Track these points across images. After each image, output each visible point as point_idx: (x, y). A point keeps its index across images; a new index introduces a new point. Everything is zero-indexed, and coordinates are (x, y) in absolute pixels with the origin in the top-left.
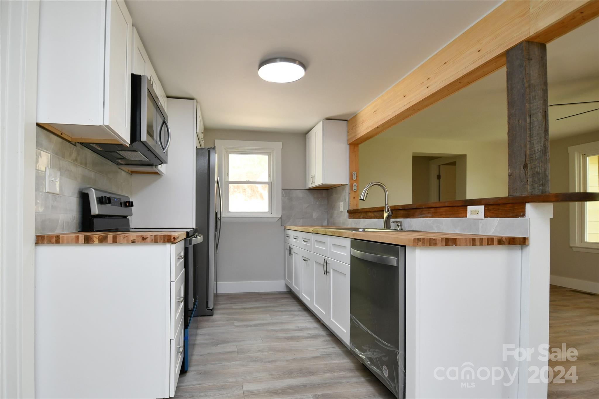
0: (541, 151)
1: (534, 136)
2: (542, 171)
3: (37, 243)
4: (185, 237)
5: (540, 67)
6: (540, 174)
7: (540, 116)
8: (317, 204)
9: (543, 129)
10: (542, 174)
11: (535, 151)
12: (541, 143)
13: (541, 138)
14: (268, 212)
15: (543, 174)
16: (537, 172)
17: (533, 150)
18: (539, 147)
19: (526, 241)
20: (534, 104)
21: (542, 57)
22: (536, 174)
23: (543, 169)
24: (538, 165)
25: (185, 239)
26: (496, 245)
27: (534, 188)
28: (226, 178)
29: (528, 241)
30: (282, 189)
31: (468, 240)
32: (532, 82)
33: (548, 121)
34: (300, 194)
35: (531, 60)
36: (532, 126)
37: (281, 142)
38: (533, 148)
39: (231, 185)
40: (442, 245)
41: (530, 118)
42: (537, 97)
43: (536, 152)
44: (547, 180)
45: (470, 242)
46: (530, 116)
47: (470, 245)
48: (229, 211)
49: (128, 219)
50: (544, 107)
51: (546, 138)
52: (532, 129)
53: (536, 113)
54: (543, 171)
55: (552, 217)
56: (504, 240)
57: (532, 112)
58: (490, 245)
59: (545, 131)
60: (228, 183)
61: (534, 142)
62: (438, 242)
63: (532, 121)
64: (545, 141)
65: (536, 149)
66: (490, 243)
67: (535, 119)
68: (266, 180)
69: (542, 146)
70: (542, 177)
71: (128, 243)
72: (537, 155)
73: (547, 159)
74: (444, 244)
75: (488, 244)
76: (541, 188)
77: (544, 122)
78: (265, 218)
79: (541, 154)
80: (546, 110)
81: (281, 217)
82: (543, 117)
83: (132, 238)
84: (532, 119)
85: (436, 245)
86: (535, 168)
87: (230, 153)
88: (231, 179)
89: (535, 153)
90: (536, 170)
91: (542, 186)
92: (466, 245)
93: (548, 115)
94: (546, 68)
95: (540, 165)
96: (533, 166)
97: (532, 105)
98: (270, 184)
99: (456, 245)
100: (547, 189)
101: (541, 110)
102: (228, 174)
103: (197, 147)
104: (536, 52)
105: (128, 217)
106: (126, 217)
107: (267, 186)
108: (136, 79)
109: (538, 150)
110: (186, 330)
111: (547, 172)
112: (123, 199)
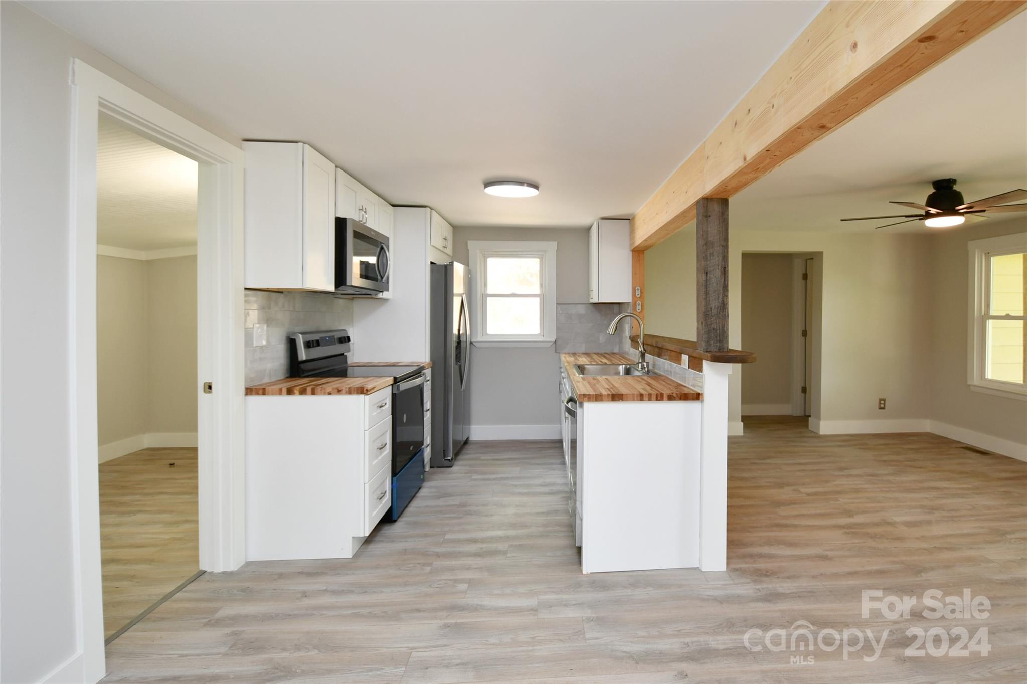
0: (718, 308)
1: (710, 293)
2: (719, 328)
4: (392, 383)
5: (719, 223)
6: (717, 330)
7: (718, 273)
8: (605, 323)
9: (722, 286)
10: (719, 330)
11: (711, 308)
12: (718, 300)
13: (718, 294)
14: (540, 334)
15: (721, 331)
16: (713, 329)
17: (708, 307)
18: (717, 304)
19: (700, 396)
20: (711, 261)
21: (722, 213)
22: (712, 331)
23: (721, 325)
24: (715, 321)
25: (392, 385)
26: (666, 400)
27: (710, 345)
28: (483, 289)
29: (703, 397)
30: (557, 304)
31: (636, 395)
32: (710, 239)
33: (728, 276)
34: (581, 310)
35: (709, 216)
36: (708, 283)
37: (554, 241)
38: (709, 305)
39: (489, 299)
40: (609, 401)
41: (707, 276)
42: (715, 254)
43: (713, 308)
44: (725, 336)
45: (637, 397)
46: (707, 273)
47: (638, 400)
48: (487, 334)
49: (346, 356)
50: (723, 264)
51: (724, 295)
52: (708, 286)
53: (713, 270)
54: (721, 327)
55: (731, 373)
56: (675, 395)
57: (709, 269)
58: (659, 400)
59: (723, 287)
60: (485, 296)
61: (710, 298)
62: (604, 398)
63: (708, 278)
64: (723, 298)
65: (713, 306)
66: (659, 398)
67: (712, 276)
68: (538, 291)
69: (721, 302)
70: (719, 334)
71: (325, 394)
72: (714, 312)
73: (725, 315)
74: (611, 399)
75: (657, 399)
76: (718, 344)
77: (723, 279)
78: (534, 342)
79: (719, 311)
80: (726, 266)
81: (555, 341)
82: (721, 272)
83: (328, 390)
84: (708, 276)
85: (601, 400)
86: (711, 324)
87: (488, 257)
88: (490, 291)
89: (711, 310)
90: (712, 326)
91: (720, 342)
92: (634, 400)
93: (728, 271)
94: (727, 224)
95: (717, 322)
96: (709, 323)
97: (708, 263)
98: (543, 297)
99: (623, 400)
100: (725, 345)
101: (720, 267)
102: (486, 285)
103: (432, 263)
104: (715, 208)
105: (345, 354)
106: (342, 354)
107: (538, 299)
108: (341, 224)
109: (715, 306)
110: (395, 479)
111: (725, 329)
112: (338, 335)
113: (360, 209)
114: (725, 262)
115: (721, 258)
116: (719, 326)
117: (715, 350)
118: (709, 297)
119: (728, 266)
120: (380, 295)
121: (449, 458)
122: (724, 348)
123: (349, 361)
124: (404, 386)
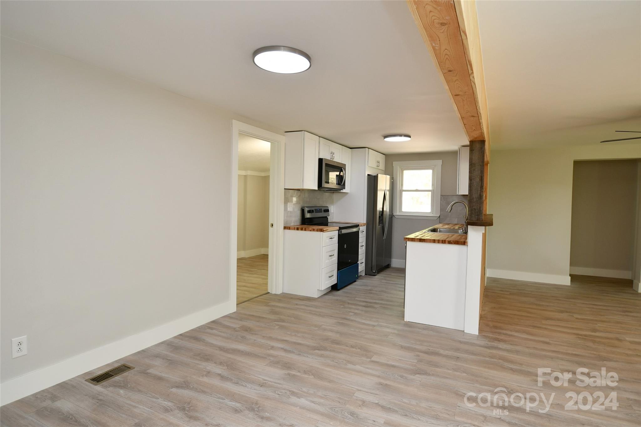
0: (477, 198)
1: (473, 190)
3: (284, 229)
4: (338, 229)
5: (480, 153)
6: (476, 209)
7: (478, 180)
9: (480, 186)
10: (478, 209)
11: (473, 198)
12: (478, 194)
13: (478, 191)
14: (431, 212)
16: (474, 209)
18: (476, 196)
19: (466, 243)
20: (474, 174)
21: (481, 148)
24: (475, 205)
25: (338, 230)
27: (472, 217)
28: (400, 187)
29: (467, 243)
30: (441, 195)
32: (473, 162)
33: (483, 182)
35: (474, 150)
36: (472, 185)
37: (441, 160)
38: (472, 196)
39: (403, 193)
42: (476, 170)
43: (474, 198)
44: (481, 212)
45: (432, 241)
46: (471, 180)
47: (432, 242)
48: (402, 211)
49: (328, 218)
50: (481, 175)
53: (475, 178)
54: (478, 208)
56: (452, 242)
57: (472, 178)
58: (443, 243)
60: (402, 191)
64: (480, 192)
65: (474, 197)
66: (443, 242)
67: (474, 181)
68: (430, 188)
71: (309, 231)
73: (481, 202)
74: (419, 241)
76: (477, 217)
77: (481, 183)
78: (427, 216)
81: (440, 216)
82: (480, 180)
83: (310, 229)
84: (472, 181)
86: (473, 206)
87: (404, 170)
88: (404, 188)
89: (473, 199)
90: (474, 207)
91: (478, 215)
93: (483, 178)
95: (477, 205)
97: (472, 174)
98: (433, 192)
99: (425, 242)
100: (481, 218)
101: (479, 176)
102: (402, 185)
103: (368, 175)
104: (478, 146)
105: (328, 217)
106: (326, 217)
107: (430, 193)
108: (320, 161)
109: (475, 197)
110: (339, 271)
111: (481, 209)
112: (323, 209)
113: (331, 153)
114: (482, 174)
115: (479, 172)
116: (478, 207)
117: (475, 220)
118: (472, 192)
119: (483, 176)
120: (342, 191)
121: (374, 271)
122: (480, 219)
123: (329, 221)
124: (344, 231)
